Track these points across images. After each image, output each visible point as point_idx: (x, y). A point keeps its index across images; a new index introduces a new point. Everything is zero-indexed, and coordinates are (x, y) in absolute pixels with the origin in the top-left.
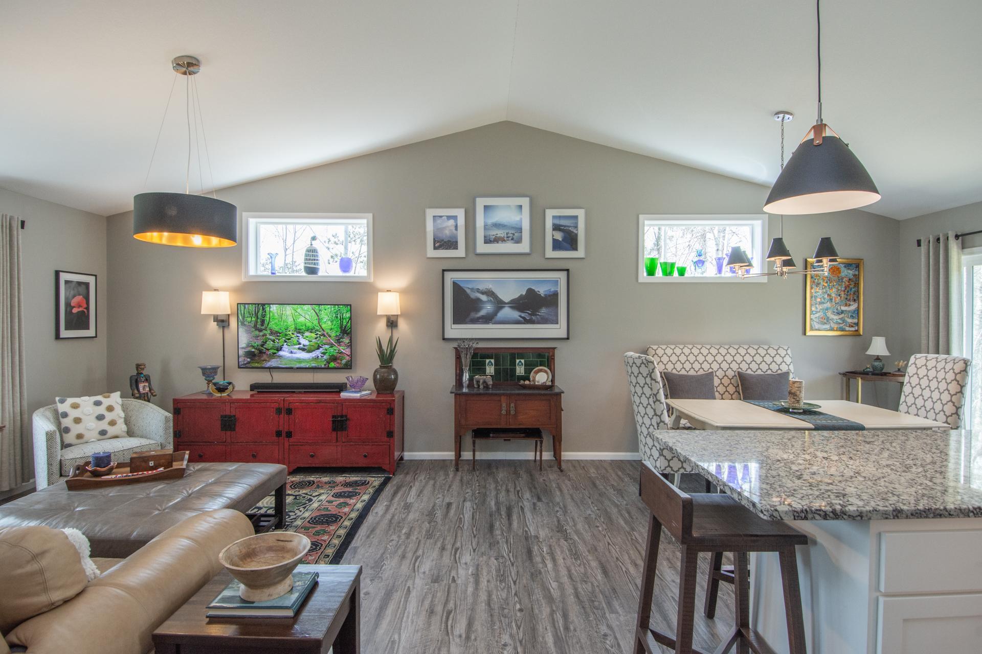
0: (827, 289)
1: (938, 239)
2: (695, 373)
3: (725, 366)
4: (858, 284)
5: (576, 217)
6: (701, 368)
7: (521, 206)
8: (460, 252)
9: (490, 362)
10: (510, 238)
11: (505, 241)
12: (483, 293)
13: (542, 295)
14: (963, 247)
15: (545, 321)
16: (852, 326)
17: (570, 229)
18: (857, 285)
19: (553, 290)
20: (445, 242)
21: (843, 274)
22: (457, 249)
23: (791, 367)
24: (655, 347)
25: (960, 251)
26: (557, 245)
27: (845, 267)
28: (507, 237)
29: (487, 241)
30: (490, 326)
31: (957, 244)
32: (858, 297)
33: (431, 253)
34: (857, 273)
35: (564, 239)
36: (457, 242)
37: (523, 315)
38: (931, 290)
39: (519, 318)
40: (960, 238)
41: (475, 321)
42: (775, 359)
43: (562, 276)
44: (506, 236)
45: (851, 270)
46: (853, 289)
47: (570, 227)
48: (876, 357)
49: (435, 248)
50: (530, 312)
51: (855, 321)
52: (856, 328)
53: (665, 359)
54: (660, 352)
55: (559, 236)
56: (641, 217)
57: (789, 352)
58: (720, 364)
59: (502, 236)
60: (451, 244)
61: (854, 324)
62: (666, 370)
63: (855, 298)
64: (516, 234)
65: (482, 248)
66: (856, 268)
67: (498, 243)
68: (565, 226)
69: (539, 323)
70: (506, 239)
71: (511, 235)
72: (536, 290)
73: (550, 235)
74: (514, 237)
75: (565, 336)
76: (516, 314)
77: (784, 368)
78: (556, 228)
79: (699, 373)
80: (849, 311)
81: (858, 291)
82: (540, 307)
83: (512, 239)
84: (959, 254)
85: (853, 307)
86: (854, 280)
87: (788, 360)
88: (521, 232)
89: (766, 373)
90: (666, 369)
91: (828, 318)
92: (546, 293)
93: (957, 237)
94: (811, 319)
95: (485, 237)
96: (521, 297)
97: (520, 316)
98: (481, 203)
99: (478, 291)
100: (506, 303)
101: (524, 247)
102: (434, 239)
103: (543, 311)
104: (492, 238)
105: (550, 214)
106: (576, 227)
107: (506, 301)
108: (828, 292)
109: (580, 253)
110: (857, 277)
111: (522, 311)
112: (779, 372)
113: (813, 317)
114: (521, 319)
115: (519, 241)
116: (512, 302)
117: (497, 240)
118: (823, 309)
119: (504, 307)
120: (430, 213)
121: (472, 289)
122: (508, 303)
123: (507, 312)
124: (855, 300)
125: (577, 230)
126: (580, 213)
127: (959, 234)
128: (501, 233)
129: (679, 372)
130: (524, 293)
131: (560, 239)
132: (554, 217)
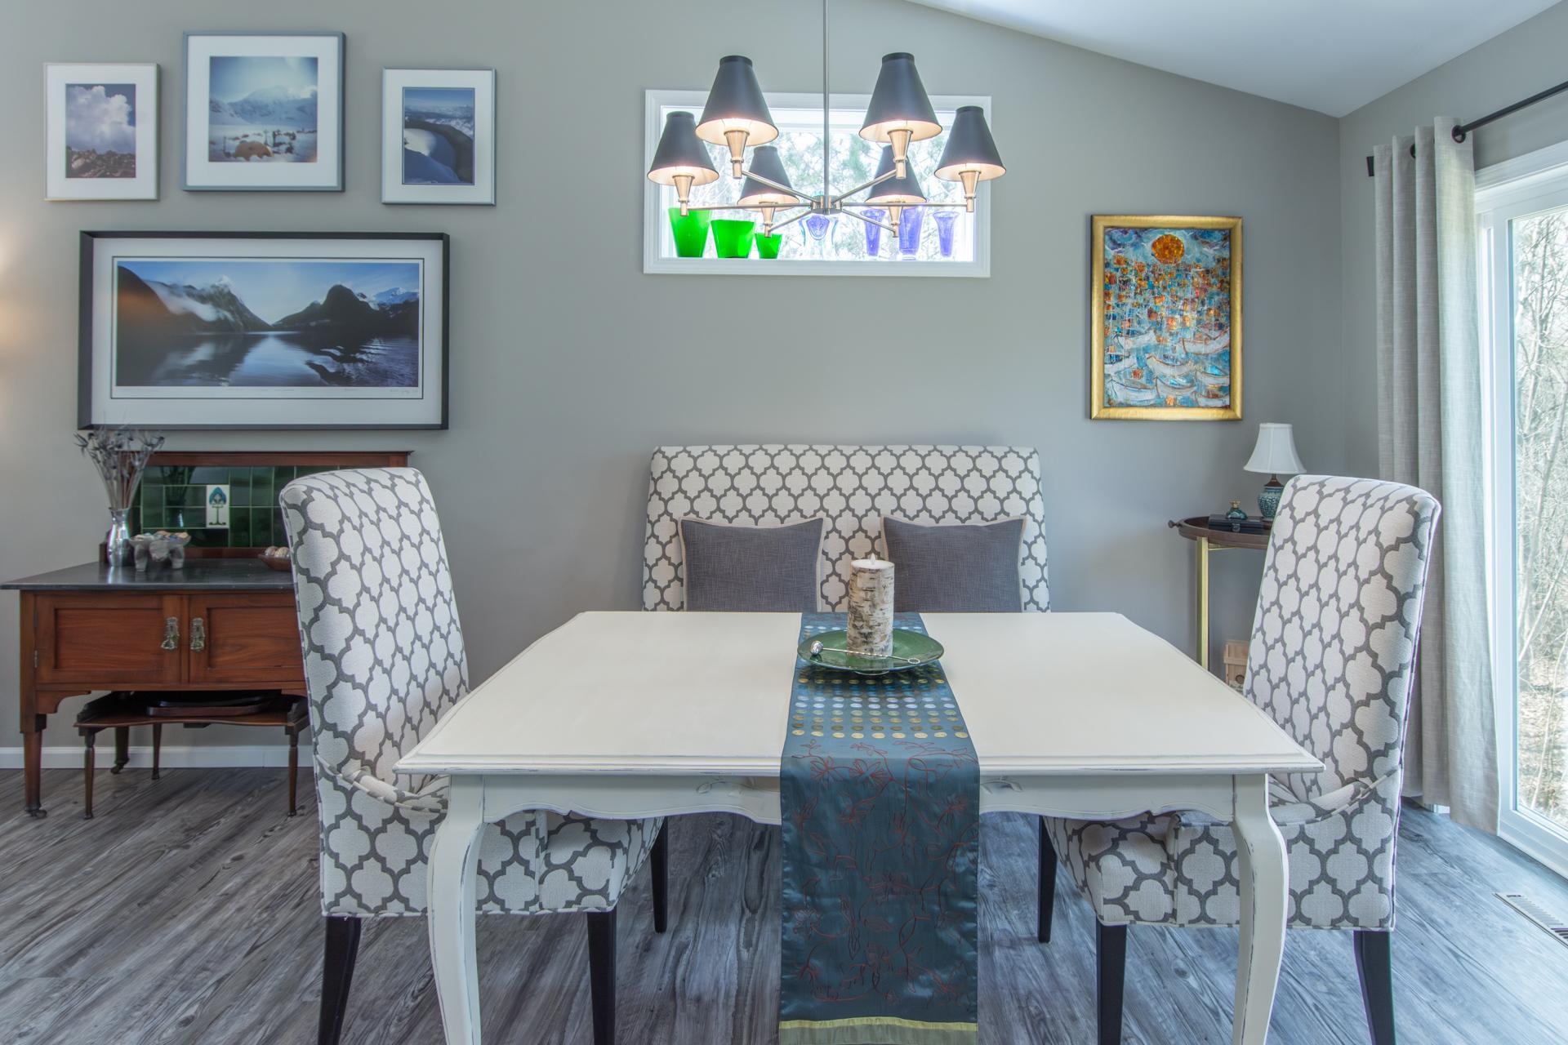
0: (1147, 294)
1: (1413, 150)
2: (777, 524)
3: (860, 502)
4: (1229, 283)
5: (469, 93)
6: (796, 508)
7: (314, 61)
8: (143, 185)
9: (218, 492)
10: (283, 148)
11: (268, 154)
12: (203, 298)
13: (372, 306)
14: (1479, 162)
15: (379, 377)
16: (1215, 396)
17: (453, 123)
18: (1226, 285)
19: (402, 291)
20: (100, 157)
21: (1189, 258)
22: (133, 175)
23: (1037, 507)
24: (670, 451)
25: (1470, 174)
26: (415, 169)
27: (1195, 237)
28: (276, 145)
29: (218, 153)
30: (224, 390)
31: (1459, 153)
32: (1230, 317)
33: (61, 186)
34: (1226, 254)
35: (435, 153)
36: (133, 157)
37: (318, 360)
38: (1396, 289)
39: (308, 369)
40: (1469, 134)
41: (179, 377)
42: (993, 484)
43: (430, 253)
44: (270, 141)
45: (1211, 246)
46: (1216, 298)
47: (452, 118)
48: (1268, 480)
49: (71, 173)
50: (338, 353)
51: (1225, 381)
52: (1227, 401)
53: (693, 484)
54: (682, 464)
55: (421, 143)
56: (649, 94)
57: (1034, 464)
58: (847, 499)
59: (261, 140)
60: (119, 163)
61: (1221, 388)
62: (692, 517)
63: (1223, 320)
64: (299, 137)
65: (201, 171)
66: (1225, 239)
67: (248, 159)
68: (439, 116)
69: (362, 382)
70: (269, 149)
71: (287, 139)
72: (356, 291)
73: (394, 138)
74: (296, 144)
75: (436, 419)
76: (297, 359)
77: (1015, 508)
78: (413, 121)
79: (788, 523)
80: (1207, 355)
81: (1230, 302)
82: (368, 340)
83: (290, 150)
84: (1464, 182)
85: (1219, 344)
86: (1219, 272)
87: (1027, 486)
88: (315, 131)
89: (968, 523)
90: (692, 510)
91: (1151, 372)
92: (384, 300)
93: (1459, 133)
94: (1106, 376)
95: (212, 143)
96: (313, 311)
97: (311, 364)
98: (202, 50)
99: (190, 292)
100: (266, 327)
101: (322, 172)
102: (68, 148)
103: (376, 350)
104: (233, 146)
105: (396, 82)
106: (469, 118)
107: (271, 322)
108: (1151, 305)
109: (480, 190)
110: (1226, 264)
111: (317, 351)
112: (1002, 519)
113: (1111, 369)
114: (313, 372)
115: (307, 154)
116: (288, 323)
117: (247, 151)
118: (1138, 350)
119: (264, 337)
120: (59, 76)
121: (172, 289)
122: (275, 328)
123: (270, 353)
124: (1220, 327)
125: (473, 128)
126: (481, 83)
127: (1463, 124)
128: (256, 132)
129: (730, 521)
130: (322, 300)
131: (425, 152)
132: (409, 92)
